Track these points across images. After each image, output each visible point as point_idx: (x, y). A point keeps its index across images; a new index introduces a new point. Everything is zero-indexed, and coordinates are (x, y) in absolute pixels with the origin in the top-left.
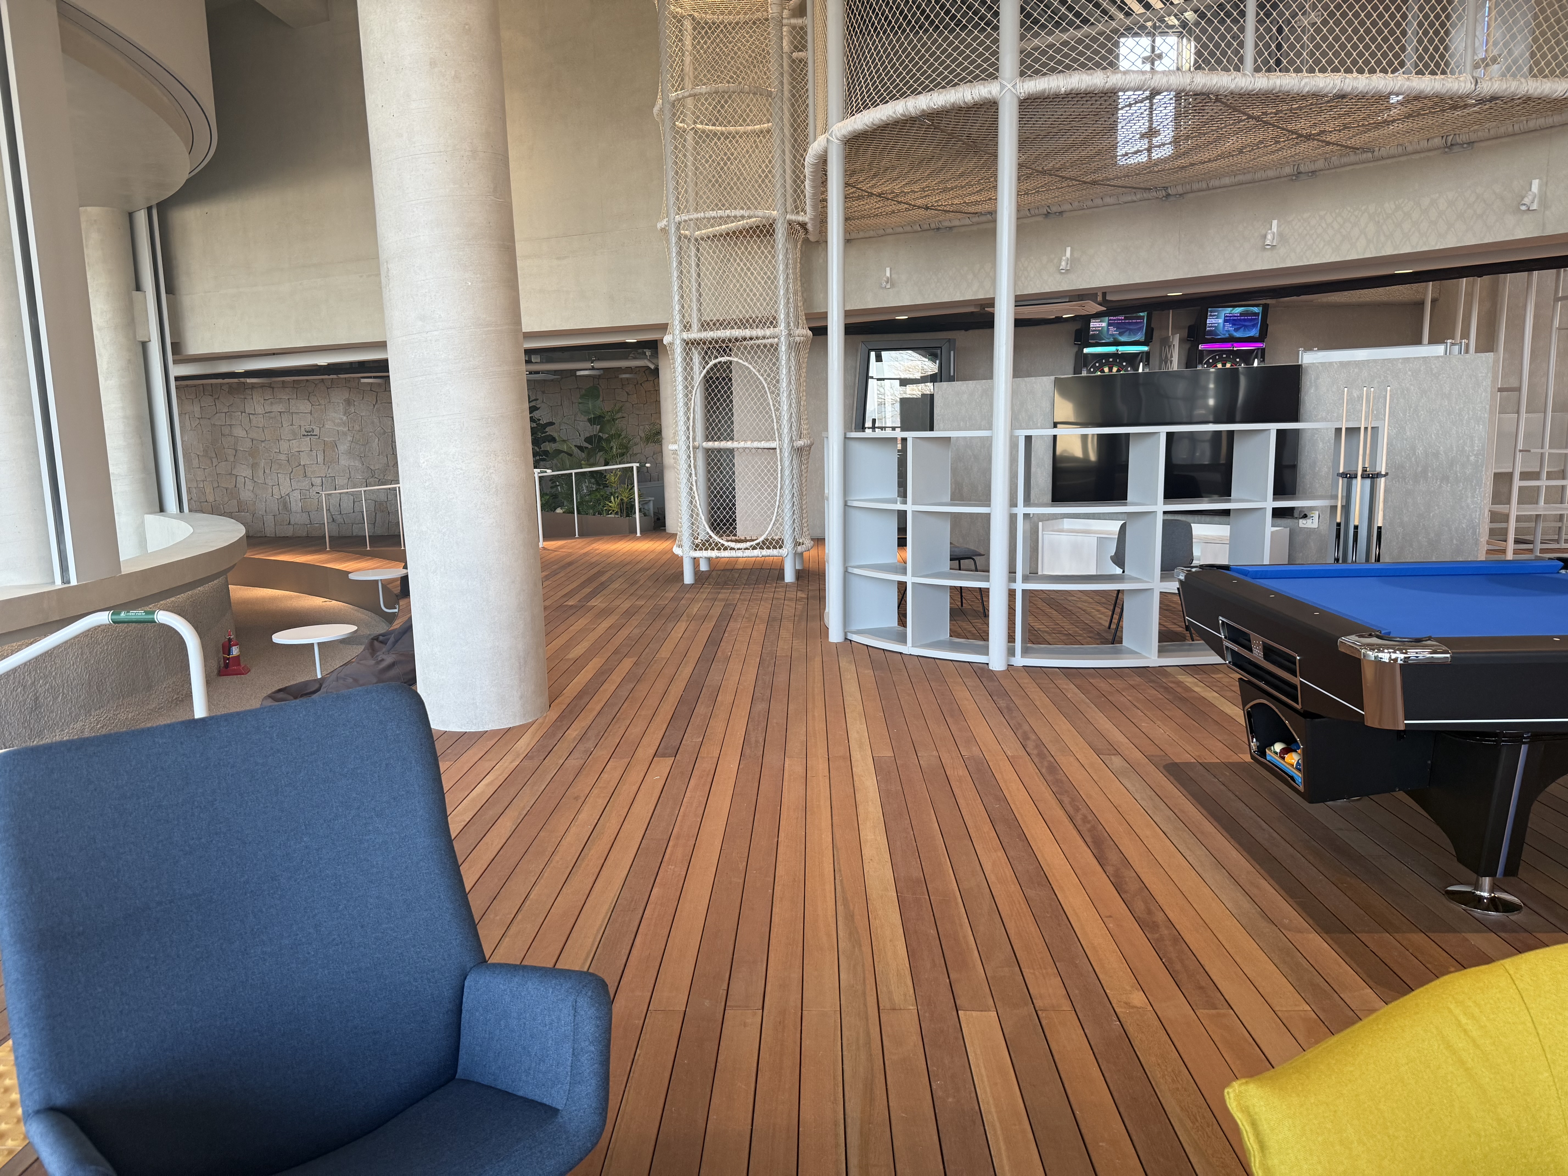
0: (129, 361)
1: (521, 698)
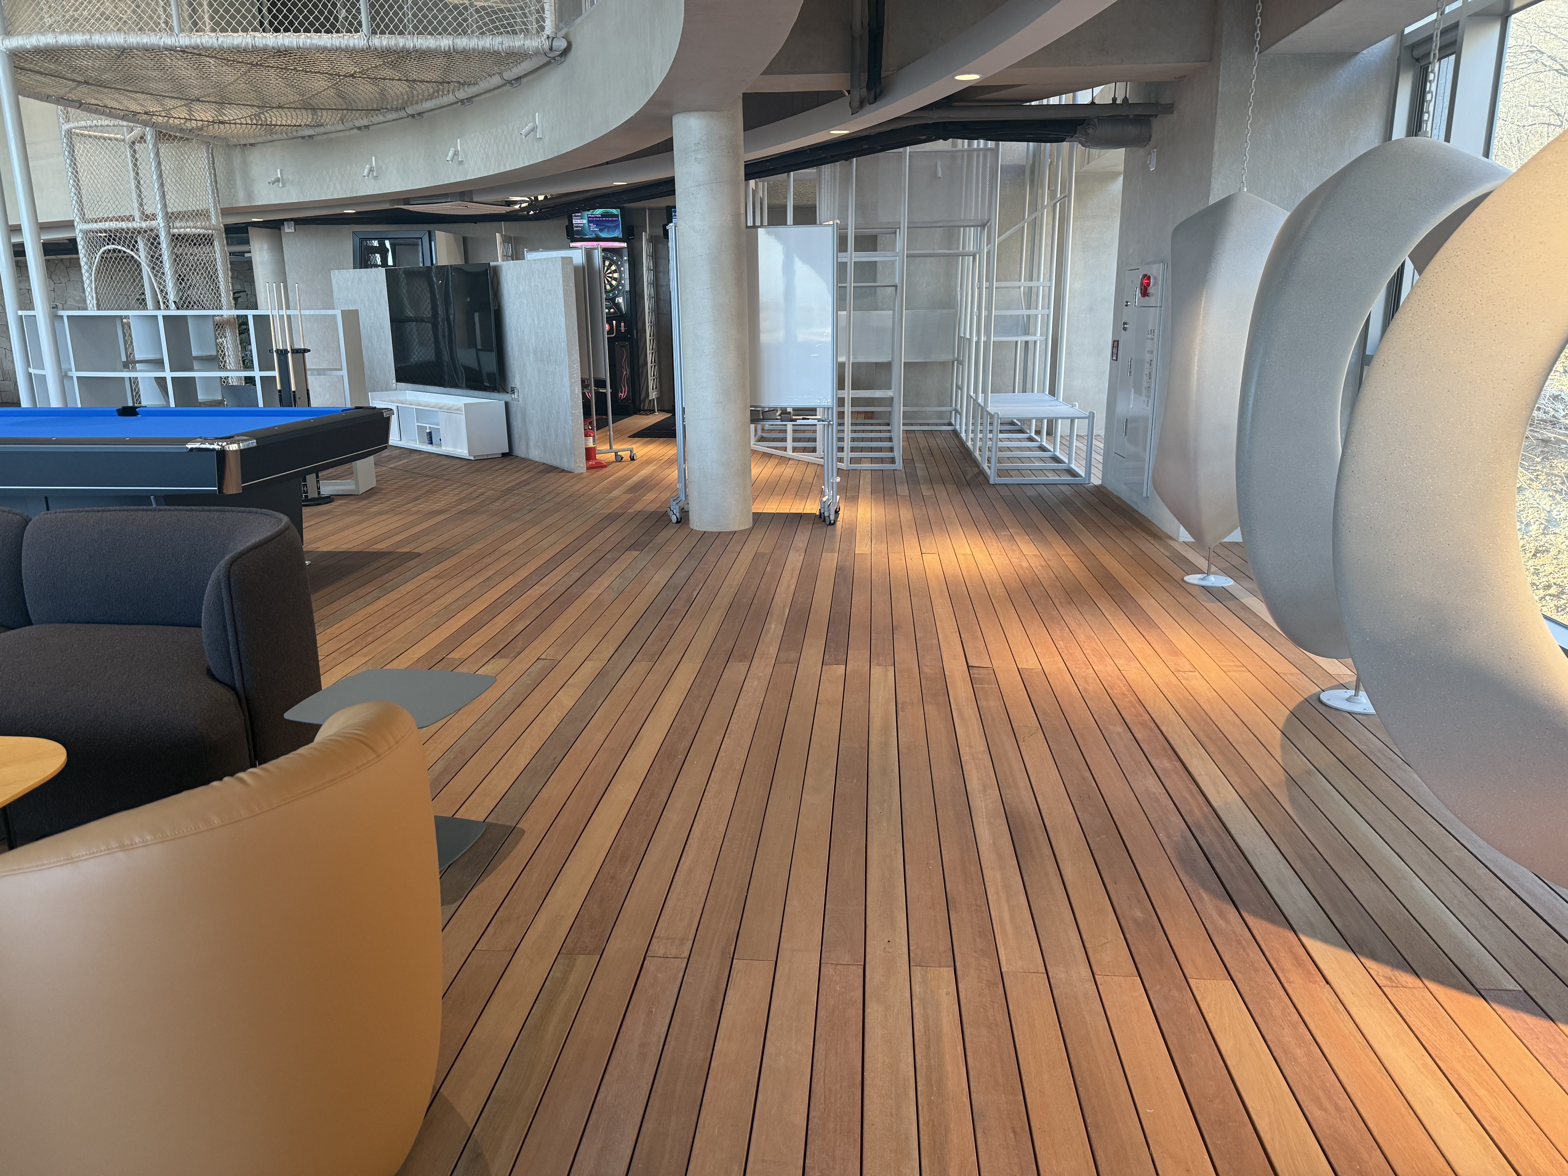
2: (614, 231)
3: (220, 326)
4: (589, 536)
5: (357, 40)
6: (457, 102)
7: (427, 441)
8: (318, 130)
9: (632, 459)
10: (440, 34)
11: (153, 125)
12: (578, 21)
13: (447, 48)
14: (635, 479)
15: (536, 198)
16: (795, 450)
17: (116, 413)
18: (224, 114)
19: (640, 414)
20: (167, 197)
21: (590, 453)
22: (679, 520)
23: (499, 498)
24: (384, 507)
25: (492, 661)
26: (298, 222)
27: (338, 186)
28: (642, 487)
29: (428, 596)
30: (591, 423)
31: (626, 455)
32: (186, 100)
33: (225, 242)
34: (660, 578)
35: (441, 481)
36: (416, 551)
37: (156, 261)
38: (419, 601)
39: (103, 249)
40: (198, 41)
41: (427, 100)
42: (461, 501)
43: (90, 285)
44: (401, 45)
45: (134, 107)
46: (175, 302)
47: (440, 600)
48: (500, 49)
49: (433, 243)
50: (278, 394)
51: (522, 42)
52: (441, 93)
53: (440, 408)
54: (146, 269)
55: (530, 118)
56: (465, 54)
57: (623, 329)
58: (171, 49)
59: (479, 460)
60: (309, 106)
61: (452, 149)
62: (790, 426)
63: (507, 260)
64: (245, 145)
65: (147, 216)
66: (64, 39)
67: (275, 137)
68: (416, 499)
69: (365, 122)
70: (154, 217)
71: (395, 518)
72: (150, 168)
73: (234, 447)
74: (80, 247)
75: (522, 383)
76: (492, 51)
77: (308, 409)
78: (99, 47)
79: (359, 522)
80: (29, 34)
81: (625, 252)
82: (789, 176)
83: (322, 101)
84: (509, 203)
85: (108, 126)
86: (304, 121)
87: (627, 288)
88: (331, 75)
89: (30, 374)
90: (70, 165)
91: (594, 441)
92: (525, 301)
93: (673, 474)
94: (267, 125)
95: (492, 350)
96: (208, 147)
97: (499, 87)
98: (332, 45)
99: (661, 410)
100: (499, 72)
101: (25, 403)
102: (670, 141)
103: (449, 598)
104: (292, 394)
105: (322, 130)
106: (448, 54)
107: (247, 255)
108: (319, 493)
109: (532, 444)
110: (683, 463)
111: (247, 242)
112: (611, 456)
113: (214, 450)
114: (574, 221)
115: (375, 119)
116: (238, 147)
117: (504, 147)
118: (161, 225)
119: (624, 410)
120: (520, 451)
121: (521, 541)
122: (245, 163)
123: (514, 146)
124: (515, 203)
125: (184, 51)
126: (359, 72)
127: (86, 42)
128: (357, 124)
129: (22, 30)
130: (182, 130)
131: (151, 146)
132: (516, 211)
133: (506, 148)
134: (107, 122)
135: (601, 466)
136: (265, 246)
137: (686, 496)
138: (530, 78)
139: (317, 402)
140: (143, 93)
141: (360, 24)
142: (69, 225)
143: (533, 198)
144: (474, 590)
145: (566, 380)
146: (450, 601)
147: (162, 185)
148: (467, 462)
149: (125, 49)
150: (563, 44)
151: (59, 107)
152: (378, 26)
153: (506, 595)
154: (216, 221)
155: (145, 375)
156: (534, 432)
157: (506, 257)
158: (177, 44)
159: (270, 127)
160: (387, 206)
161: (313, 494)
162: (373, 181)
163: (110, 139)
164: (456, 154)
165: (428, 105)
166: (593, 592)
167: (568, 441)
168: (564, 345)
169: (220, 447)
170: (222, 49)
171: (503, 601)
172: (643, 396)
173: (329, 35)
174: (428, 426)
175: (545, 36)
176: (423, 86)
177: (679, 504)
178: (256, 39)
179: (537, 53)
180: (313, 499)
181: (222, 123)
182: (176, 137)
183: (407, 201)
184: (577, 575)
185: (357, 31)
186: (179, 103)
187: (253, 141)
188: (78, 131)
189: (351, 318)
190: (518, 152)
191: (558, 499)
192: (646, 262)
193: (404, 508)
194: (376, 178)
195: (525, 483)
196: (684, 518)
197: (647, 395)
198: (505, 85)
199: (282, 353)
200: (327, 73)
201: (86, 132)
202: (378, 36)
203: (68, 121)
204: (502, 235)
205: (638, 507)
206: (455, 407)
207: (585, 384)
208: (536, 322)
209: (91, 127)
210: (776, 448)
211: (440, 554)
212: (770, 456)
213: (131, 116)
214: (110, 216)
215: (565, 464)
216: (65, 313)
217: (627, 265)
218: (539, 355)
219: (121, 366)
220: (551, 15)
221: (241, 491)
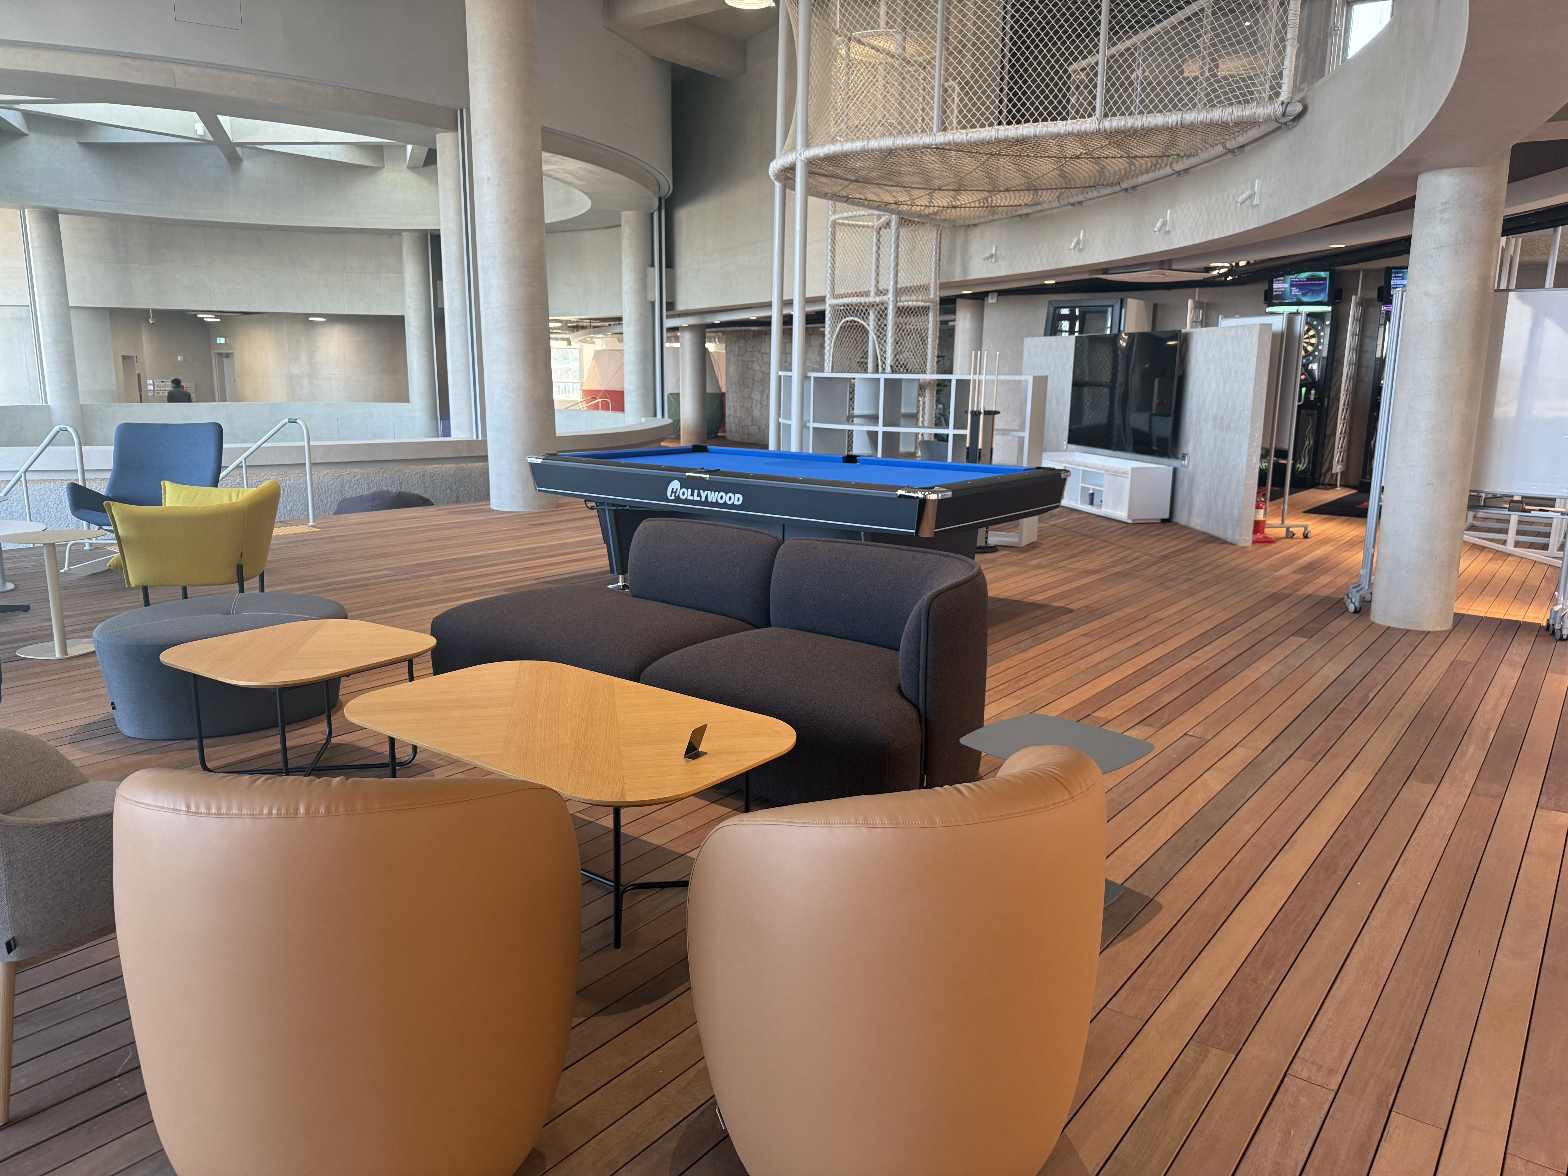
0: (641, 315)
1: (524, 497)
2: (1318, 295)
3: (923, 387)
4: (1250, 613)
5: (1088, 125)
6: (1174, 174)
7: (1088, 501)
8: (1035, 208)
9: (1306, 536)
10: (1170, 111)
11: (899, 213)
12: (1320, 83)
13: (1174, 124)
14: (1308, 559)
15: (1237, 264)
16: (1517, 544)
17: (841, 460)
18: (958, 200)
19: (1319, 488)
20: (899, 275)
21: (1258, 526)
22: (1358, 610)
23: (1154, 564)
24: (1043, 561)
25: (1137, 727)
26: (1001, 293)
27: (1044, 259)
28: (1314, 568)
29: (1078, 652)
30: (1264, 495)
31: (1299, 532)
32: (931, 189)
33: (938, 313)
34: (1330, 671)
35: (1098, 542)
36: (1069, 607)
37: (881, 329)
38: (1069, 656)
39: (844, 320)
40: (951, 138)
41: (1143, 174)
42: (1115, 564)
43: (829, 351)
44: (1130, 125)
45: (888, 198)
46: (891, 366)
47: (1088, 658)
48: (1229, 120)
49: (1123, 311)
50: (966, 451)
51: (1253, 111)
52: (1158, 166)
53: (1107, 471)
54: (872, 336)
55: (1249, 185)
56: (1191, 128)
57: (1312, 397)
58: (928, 147)
59: (1136, 524)
60: (1031, 187)
61: (1161, 220)
62: (1514, 517)
63: (1197, 327)
64: (969, 226)
65: (881, 293)
66: (848, 147)
67: (996, 217)
68: (1073, 556)
69: (1080, 198)
70: (885, 292)
71: (1052, 573)
72: (890, 250)
73: (934, 497)
74: (827, 319)
75: (1194, 449)
76: (1220, 122)
77: (989, 466)
78: (872, 151)
79: (1020, 573)
80: (823, 145)
81: (1329, 316)
82: (1555, 232)
83: (1045, 182)
84: (1208, 269)
85: (864, 215)
86: (1025, 201)
87: (1325, 354)
88: (1058, 158)
89: (779, 423)
90: (831, 250)
91: (1265, 514)
92: (1212, 368)
93: (1358, 557)
94: (992, 206)
95: (1169, 415)
96: (938, 229)
97: (1219, 157)
98: (1065, 131)
99: (1344, 485)
100: (1222, 141)
101: (772, 447)
102: (1413, 199)
103: (1097, 658)
104: (978, 451)
105: (1039, 208)
106: (1172, 130)
107: (951, 324)
108: (986, 542)
109: (1195, 512)
110: (1371, 546)
111: (953, 312)
112: (1282, 532)
113: (917, 497)
114: (1275, 286)
115: (1090, 195)
116: (963, 228)
117: (1215, 216)
118: (891, 300)
119: (1301, 483)
120: (1181, 518)
121: (1174, 610)
122: (966, 242)
123: (1227, 214)
124: (1214, 268)
125: (937, 148)
126: (1085, 153)
127: (864, 148)
128: (1072, 200)
129: (820, 142)
130: (920, 216)
131: (893, 231)
132: (1215, 277)
133: (1218, 216)
134: (863, 213)
135: (1268, 541)
136: (968, 316)
137: (1371, 584)
138: (1254, 145)
139: (999, 458)
140: (897, 186)
141: (1094, 109)
142: (822, 300)
143: (1234, 264)
144: (1123, 654)
145: (1245, 448)
146: (1097, 660)
147: (897, 264)
148: (1125, 525)
149: (892, 150)
150: (1299, 108)
151: (830, 202)
152: (1111, 109)
153: (1154, 664)
154: (934, 294)
155: (859, 429)
156: (1199, 500)
157: (1195, 323)
158: (933, 143)
159: (993, 209)
160: (1086, 276)
161: (980, 543)
162: (1078, 253)
163: (864, 226)
164: (1164, 224)
165: (1145, 178)
166: (1250, 675)
167: (1236, 512)
168: (1248, 413)
169: (922, 496)
170: (969, 143)
171: (1152, 668)
172: (1324, 469)
173: (1064, 122)
174: (1091, 487)
175: (1279, 102)
176: (1143, 162)
177: (1361, 592)
178: (1000, 132)
179: (1268, 119)
180: (981, 548)
181: (955, 207)
182: (914, 222)
183: (1106, 271)
184: (1233, 654)
185: (1090, 115)
186: (922, 192)
187: (976, 222)
188: (841, 221)
189: (1041, 383)
190: (1229, 220)
191: (1218, 572)
192: (1351, 327)
193: (1060, 565)
194: (1081, 250)
195: (1182, 551)
196: (1364, 608)
197: (1330, 468)
198: (1226, 153)
199: (976, 414)
200: (1055, 157)
201: (846, 222)
202: (1109, 119)
203: (835, 212)
204: (1194, 301)
205: (1308, 590)
206: (1121, 471)
207: (1264, 455)
208: (1221, 388)
209: (851, 217)
210: (1491, 540)
211: (1092, 613)
212: (1483, 548)
213: (883, 207)
214: (853, 292)
215: (1229, 536)
216: (813, 375)
217: (1328, 331)
218: (1218, 421)
219: (844, 419)
220: (1289, 80)
221: (933, 536)
